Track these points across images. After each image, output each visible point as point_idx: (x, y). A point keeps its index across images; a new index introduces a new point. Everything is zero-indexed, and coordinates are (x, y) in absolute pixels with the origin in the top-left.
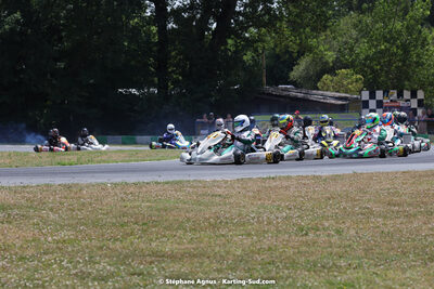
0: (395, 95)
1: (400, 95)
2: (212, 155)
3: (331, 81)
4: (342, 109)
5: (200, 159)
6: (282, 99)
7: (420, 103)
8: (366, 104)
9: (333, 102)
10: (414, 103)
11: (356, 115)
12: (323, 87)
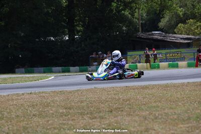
3: (184, 28)
4: (188, 46)
6: (148, 41)
9: (181, 41)
12: (178, 32)
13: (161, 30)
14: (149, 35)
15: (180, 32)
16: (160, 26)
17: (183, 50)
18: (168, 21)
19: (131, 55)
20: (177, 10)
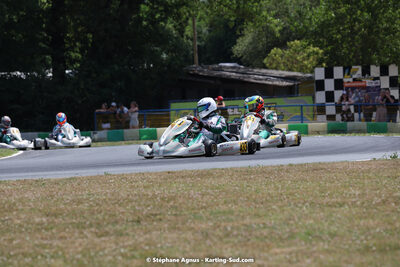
0: (360, 72)
1: (366, 71)
2: (178, 146)
3: (282, 56)
4: (290, 92)
5: (164, 152)
6: (212, 82)
7: (393, 82)
8: (320, 85)
9: (277, 83)
10: (385, 83)
11: (308, 100)
12: (271, 64)
13: (238, 60)
14: (214, 69)
15: (274, 65)
16: (235, 53)
17: (279, 101)
18: (251, 44)
19: (177, 110)
20: (270, 22)
